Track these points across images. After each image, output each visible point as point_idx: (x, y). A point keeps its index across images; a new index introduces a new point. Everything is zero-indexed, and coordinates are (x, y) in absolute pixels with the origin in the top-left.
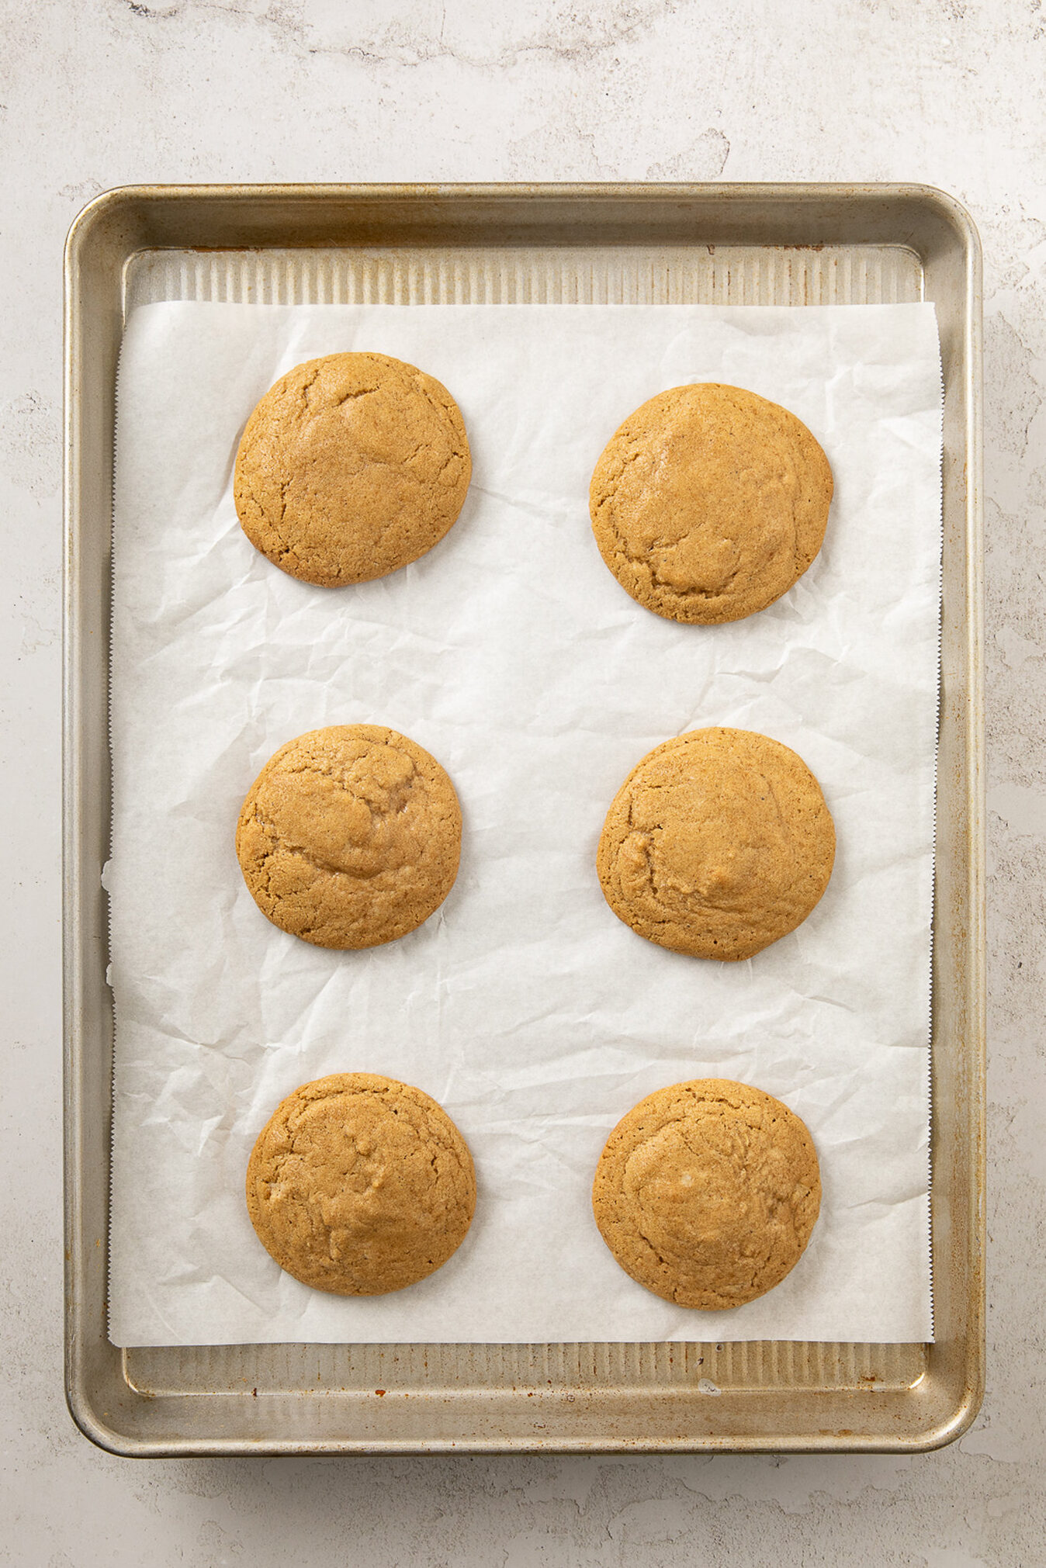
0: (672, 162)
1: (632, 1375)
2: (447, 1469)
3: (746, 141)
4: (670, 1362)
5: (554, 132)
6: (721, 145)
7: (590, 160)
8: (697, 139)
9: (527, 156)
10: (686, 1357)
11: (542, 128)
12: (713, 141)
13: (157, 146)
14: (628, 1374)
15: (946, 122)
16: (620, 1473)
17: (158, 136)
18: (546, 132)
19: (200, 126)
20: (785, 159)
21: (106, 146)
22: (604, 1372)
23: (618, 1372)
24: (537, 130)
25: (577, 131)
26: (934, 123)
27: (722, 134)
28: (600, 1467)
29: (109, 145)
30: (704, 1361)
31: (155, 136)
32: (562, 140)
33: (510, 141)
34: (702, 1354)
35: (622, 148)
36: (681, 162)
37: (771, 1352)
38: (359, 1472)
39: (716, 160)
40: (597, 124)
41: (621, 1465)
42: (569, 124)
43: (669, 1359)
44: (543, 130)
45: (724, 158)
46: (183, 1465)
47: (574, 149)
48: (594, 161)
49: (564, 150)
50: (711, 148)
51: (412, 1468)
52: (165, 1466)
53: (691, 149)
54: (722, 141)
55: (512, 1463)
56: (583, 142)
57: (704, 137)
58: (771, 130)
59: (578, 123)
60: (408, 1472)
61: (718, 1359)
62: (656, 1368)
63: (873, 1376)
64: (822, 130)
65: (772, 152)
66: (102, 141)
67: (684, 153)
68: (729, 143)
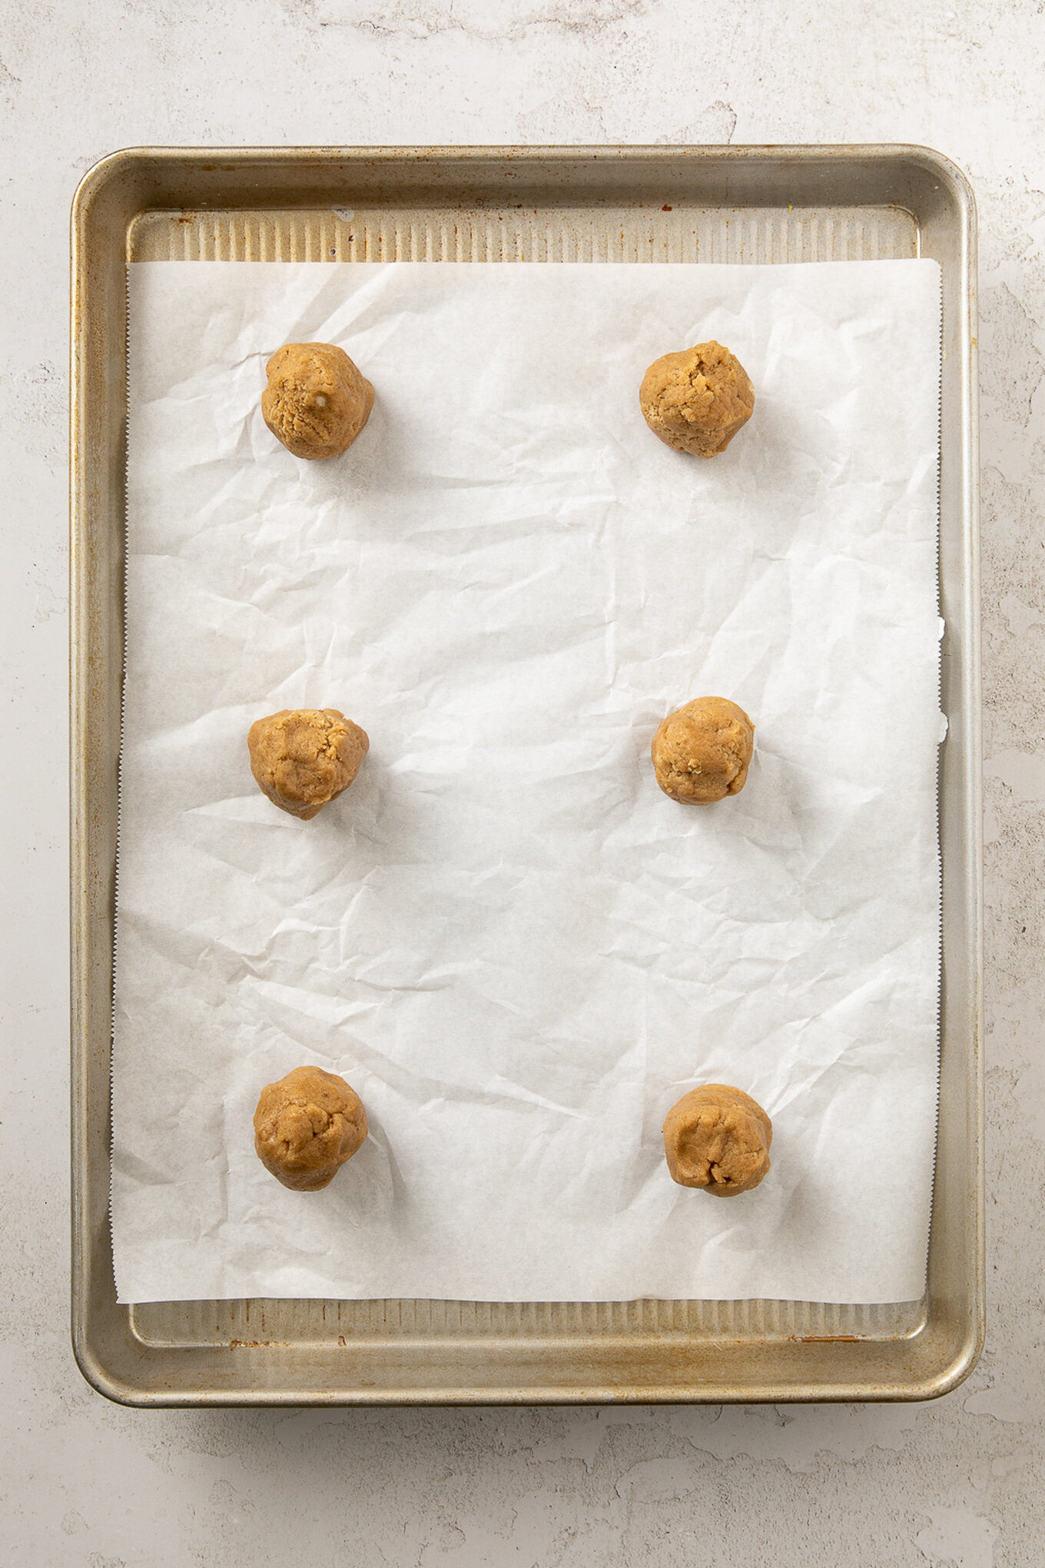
0: (680, 134)
1: (419, 225)
2: (457, 1429)
3: (753, 114)
4: (382, 238)
5: (563, 104)
6: (728, 117)
7: (599, 132)
8: (704, 112)
9: (535, 128)
10: (366, 242)
11: (551, 101)
12: (720, 113)
13: (169, 118)
14: (423, 226)
15: (950, 95)
16: (628, 1432)
17: (170, 109)
18: (554, 103)
19: (212, 98)
20: (791, 131)
21: (120, 118)
22: (447, 229)
23: (433, 229)
24: (547, 103)
25: (585, 103)
26: (939, 95)
27: (729, 106)
28: (608, 1427)
29: (122, 118)
30: (348, 239)
31: (168, 109)
32: (570, 113)
33: (519, 113)
34: (350, 245)
35: (630, 120)
36: (688, 134)
37: (282, 248)
38: (369, 1432)
39: (723, 132)
40: (605, 97)
41: (628, 1424)
42: (578, 97)
43: (383, 241)
44: (552, 103)
45: (731, 131)
46: (195, 1425)
47: (583, 122)
48: (602, 134)
49: (573, 122)
50: (718, 120)
51: (421, 1428)
52: (178, 1425)
53: (698, 122)
54: (729, 114)
55: (521, 1423)
56: (591, 115)
57: (711, 109)
58: (778, 102)
59: (587, 96)
60: (418, 1431)
61: (334, 241)
62: (396, 233)
63: (181, 224)
64: (828, 103)
65: (779, 125)
66: (115, 113)
67: (691, 125)
68: (735, 115)
